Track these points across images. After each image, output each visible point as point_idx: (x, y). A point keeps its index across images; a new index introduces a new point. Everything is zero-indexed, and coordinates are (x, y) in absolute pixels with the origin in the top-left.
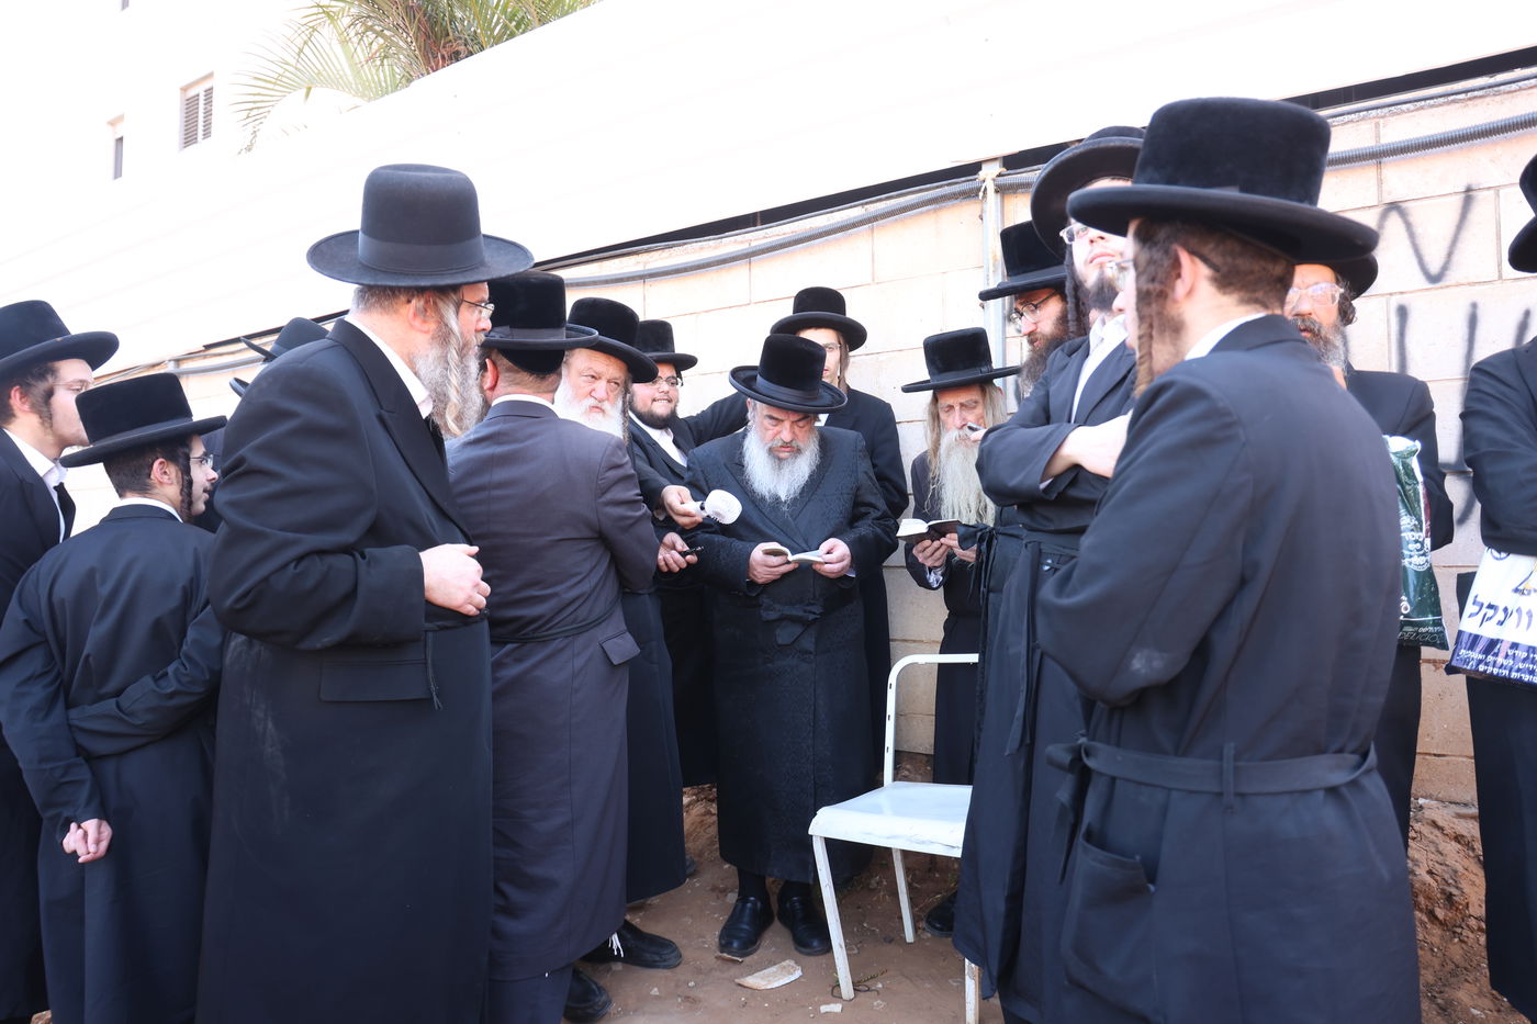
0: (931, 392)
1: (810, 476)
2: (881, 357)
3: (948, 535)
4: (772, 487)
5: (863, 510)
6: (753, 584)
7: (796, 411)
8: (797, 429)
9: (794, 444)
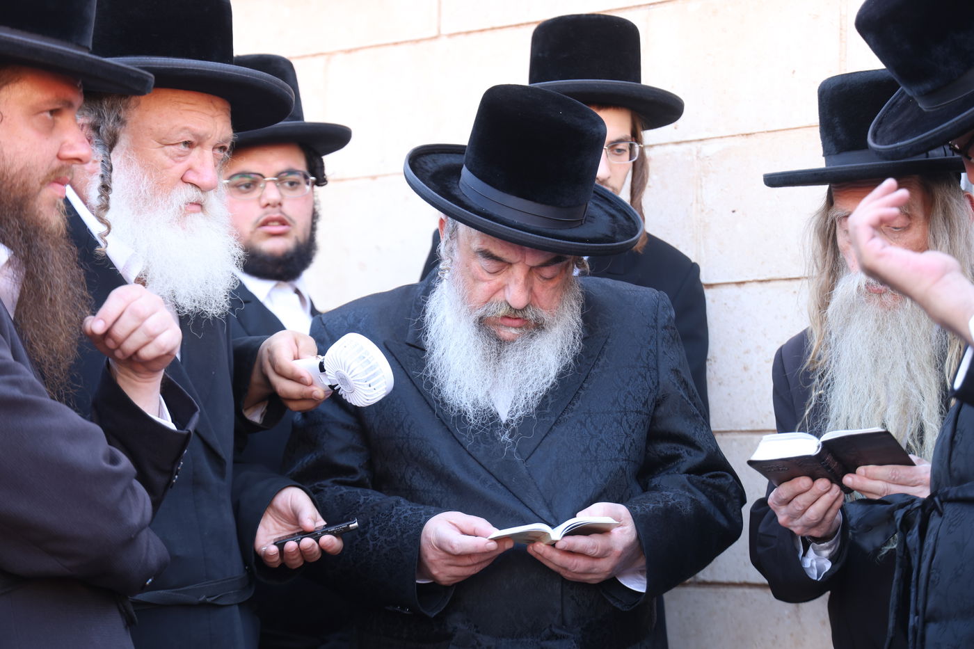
0: (825, 188)
1: (561, 376)
2: (709, 149)
3: (861, 470)
4: (480, 394)
5: (664, 448)
6: (435, 588)
7: (537, 248)
8: (538, 284)
9: (530, 315)
